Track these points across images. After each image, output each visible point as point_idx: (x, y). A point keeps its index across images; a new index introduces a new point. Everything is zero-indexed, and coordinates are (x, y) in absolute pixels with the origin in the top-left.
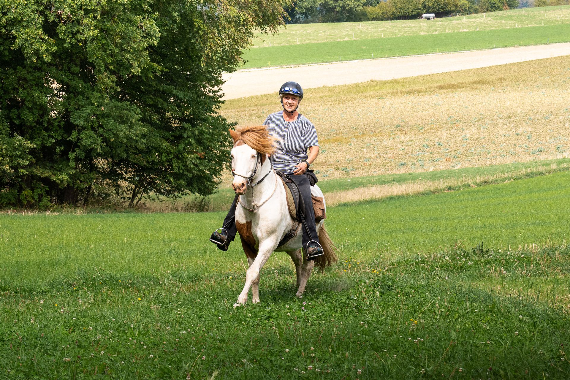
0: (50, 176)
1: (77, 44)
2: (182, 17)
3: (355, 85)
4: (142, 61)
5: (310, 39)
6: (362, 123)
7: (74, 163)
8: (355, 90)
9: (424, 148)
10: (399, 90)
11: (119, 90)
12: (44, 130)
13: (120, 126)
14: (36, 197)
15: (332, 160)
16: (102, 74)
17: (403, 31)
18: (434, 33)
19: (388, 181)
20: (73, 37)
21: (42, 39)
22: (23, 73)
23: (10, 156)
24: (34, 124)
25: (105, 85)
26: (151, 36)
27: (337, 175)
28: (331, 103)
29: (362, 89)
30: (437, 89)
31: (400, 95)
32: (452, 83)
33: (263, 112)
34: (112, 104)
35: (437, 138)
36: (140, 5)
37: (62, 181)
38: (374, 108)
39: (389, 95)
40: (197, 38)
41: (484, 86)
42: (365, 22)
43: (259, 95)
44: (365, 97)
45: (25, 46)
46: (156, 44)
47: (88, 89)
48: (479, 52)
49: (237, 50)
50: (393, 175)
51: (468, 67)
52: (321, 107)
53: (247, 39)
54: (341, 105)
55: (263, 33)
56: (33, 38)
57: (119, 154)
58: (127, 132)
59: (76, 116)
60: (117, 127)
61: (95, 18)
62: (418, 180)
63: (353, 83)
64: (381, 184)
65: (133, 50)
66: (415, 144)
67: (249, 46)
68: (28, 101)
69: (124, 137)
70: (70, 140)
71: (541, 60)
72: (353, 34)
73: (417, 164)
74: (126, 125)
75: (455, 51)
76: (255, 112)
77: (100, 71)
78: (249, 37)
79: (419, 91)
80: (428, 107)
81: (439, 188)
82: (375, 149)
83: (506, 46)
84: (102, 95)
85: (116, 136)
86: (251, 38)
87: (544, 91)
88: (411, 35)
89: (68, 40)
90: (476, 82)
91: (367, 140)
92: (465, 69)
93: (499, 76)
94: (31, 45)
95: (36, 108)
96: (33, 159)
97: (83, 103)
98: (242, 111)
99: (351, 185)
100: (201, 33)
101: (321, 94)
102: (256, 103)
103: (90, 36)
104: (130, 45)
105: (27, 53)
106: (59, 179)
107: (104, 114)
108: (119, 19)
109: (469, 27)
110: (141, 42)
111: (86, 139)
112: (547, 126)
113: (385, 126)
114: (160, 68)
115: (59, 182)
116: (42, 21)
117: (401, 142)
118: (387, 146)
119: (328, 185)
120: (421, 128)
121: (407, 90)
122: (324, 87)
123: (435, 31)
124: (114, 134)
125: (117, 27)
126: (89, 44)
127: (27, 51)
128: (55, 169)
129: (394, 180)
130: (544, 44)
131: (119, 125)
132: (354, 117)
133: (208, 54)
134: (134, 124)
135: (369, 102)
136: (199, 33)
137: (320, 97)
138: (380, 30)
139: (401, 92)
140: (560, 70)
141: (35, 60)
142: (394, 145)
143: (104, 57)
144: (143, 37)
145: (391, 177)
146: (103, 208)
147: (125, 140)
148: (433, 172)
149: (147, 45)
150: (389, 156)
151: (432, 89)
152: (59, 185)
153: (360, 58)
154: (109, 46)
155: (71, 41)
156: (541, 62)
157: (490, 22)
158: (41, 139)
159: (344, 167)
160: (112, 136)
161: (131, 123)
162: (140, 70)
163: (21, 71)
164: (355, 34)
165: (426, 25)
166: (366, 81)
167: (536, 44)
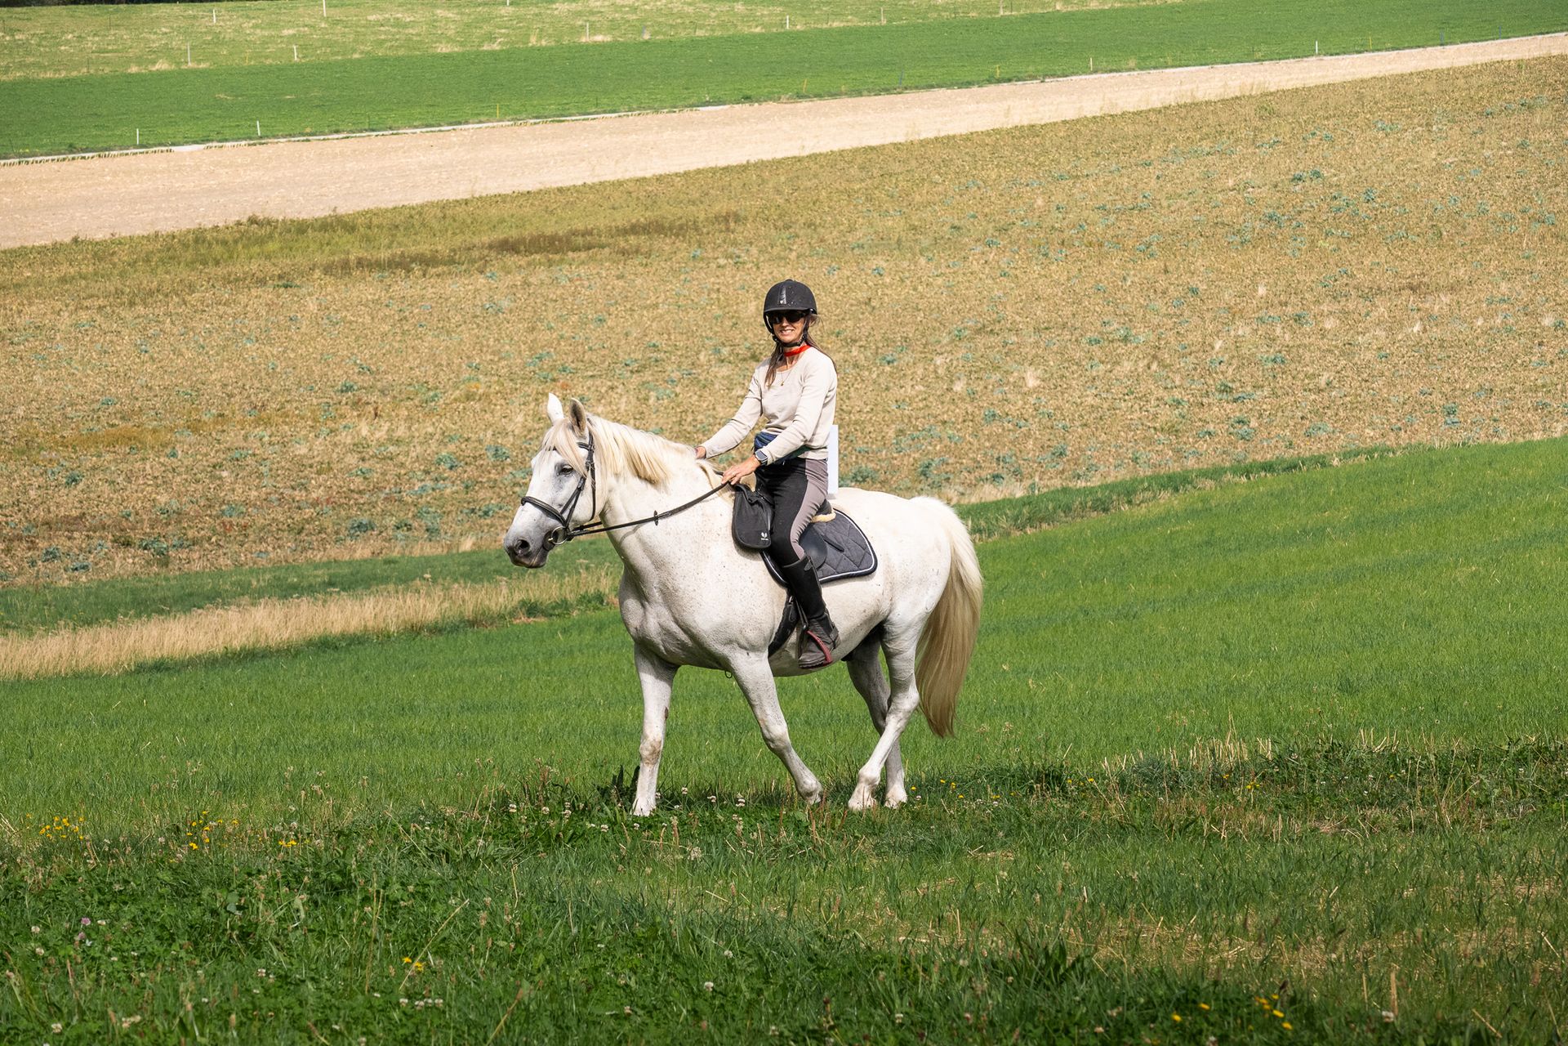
3: (191, 237)
5: (28, 66)
6: (214, 377)
8: (189, 255)
9: (443, 467)
10: (352, 257)
15: (107, 512)
17: (372, 38)
18: (486, 48)
19: (311, 586)
27: (126, 564)
28: (101, 302)
29: (217, 249)
30: (493, 254)
31: (357, 273)
32: (549, 231)
35: (490, 433)
38: (262, 322)
39: (317, 273)
41: (665, 244)
44: (227, 280)
48: (651, 119)
50: (328, 565)
51: (609, 172)
52: (65, 314)
54: (140, 309)
62: (418, 582)
63: (184, 229)
64: (285, 597)
66: (407, 454)
71: (872, 149)
72: (186, 47)
73: (415, 524)
75: (560, 115)
79: (428, 261)
80: (458, 318)
81: (493, 606)
82: (263, 469)
83: (748, 99)
87: (880, 262)
88: (401, 52)
90: (634, 229)
91: (233, 437)
92: (596, 180)
93: (722, 207)
99: (176, 602)
101: (66, 269)
109: (613, 26)
112: (887, 389)
113: (299, 386)
117: (359, 447)
118: (305, 461)
119: (92, 599)
120: (431, 393)
121: (384, 255)
122: (75, 240)
123: (491, 38)
129: (331, 584)
130: (887, 91)
132: (188, 355)
135: (243, 299)
138: (286, 32)
139: (360, 263)
140: (940, 188)
142: (335, 456)
145: (320, 572)
148: (473, 552)
150: (314, 495)
151: (475, 254)
153: (213, 135)
156: (873, 155)
157: (691, 9)
159: (149, 535)
164: (193, 48)
165: (458, 18)
166: (231, 221)
167: (859, 94)
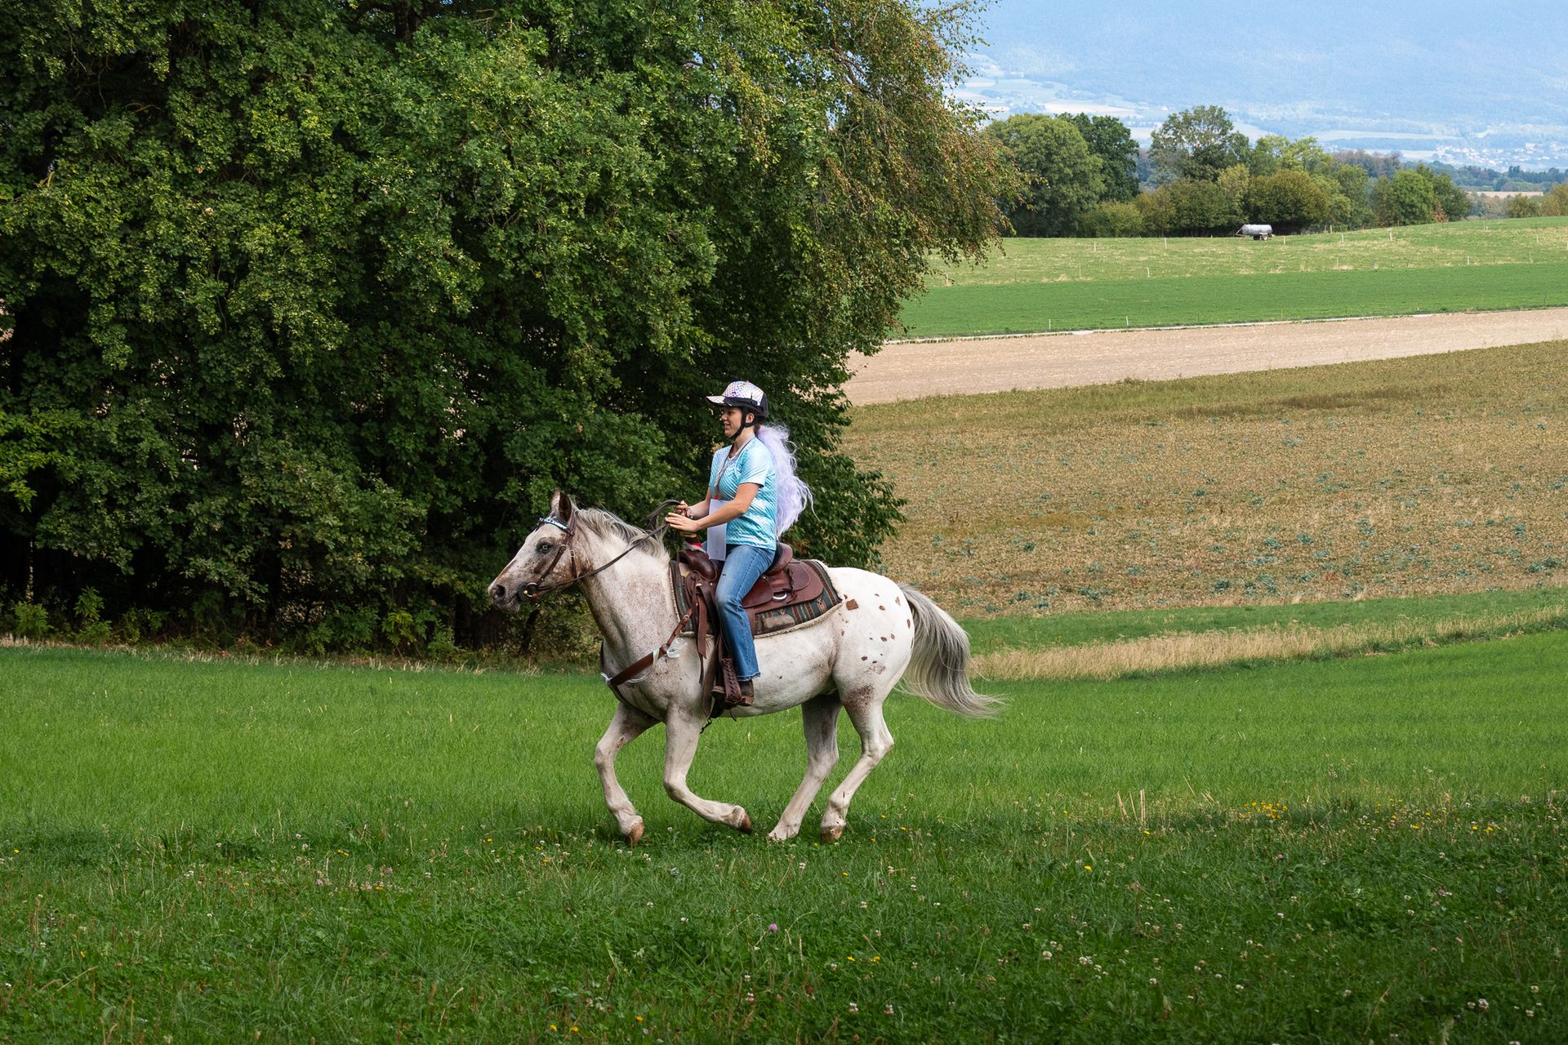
0: (453, 582)
2: (762, 219)
3: (1088, 390)
4: (675, 321)
6: (1112, 483)
8: (1088, 403)
9: (1270, 547)
10: (1194, 407)
11: (618, 385)
12: (438, 476)
13: (619, 472)
14: (419, 630)
15: (1054, 569)
16: (582, 348)
17: (1197, 264)
18: (1272, 272)
20: (522, 257)
21: (450, 259)
22: (395, 338)
23: (364, 533)
24: (416, 459)
25: (588, 373)
26: (697, 261)
28: (1034, 431)
29: (1106, 400)
30: (1286, 408)
31: (1198, 418)
32: (1321, 394)
34: (599, 418)
35: (1298, 526)
36: (670, 188)
37: (480, 596)
39: (1173, 417)
40: (797, 269)
41: (1398, 405)
42: (1104, 239)
44: (1115, 420)
45: (411, 274)
46: (707, 281)
47: (541, 382)
49: (889, 301)
54: (1060, 437)
55: (951, 262)
56: (429, 256)
58: (636, 487)
59: (516, 442)
60: (611, 473)
61: (573, 213)
63: (1084, 385)
65: (654, 293)
66: (1245, 537)
69: (628, 498)
70: (500, 499)
72: (1079, 266)
73: (1258, 585)
74: (632, 468)
75: (1323, 317)
77: (575, 339)
78: (918, 271)
79: (1244, 411)
80: (1268, 449)
82: (1152, 545)
84: (579, 396)
85: (610, 494)
86: (922, 274)
88: (1217, 274)
89: (509, 265)
90: (1377, 394)
91: (1129, 523)
92: (1352, 361)
94: (426, 272)
95: (422, 423)
96: (417, 542)
100: (808, 258)
101: (1009, 409)
103: (561, 257)
104: (650, 283)
105: (415, 291)
106: (473, 591)
107: (581, 441)
108: (622, 217)
110: (674, 274)
111: (539, 498)
114: (709, 338)
115: (474, 597)
116: (451, 216)
117: (1213, 532)
118: (1179, 540)
120: (1256, 498)
121: (1215, 406)
122: (1014, 391)
123: (1275, 266)
124: (604, 489)
125: (620, 237)
126: (557, 275)
127: (416, 287)
128: (463, 565)
131: (616, 467)
132: (1094, 468)
133: (824, 307)
134: (650, 468)
135: (1126, 432)
136: (802, 259)
137: (1008, 416)
138: (1141, 259)
141: (433, 309)
142: (1198, 537)
143: (586, 307)
144: (680, 264)
147: (630, 506)
149: (687, 283)
150: (1188, 563)
151: (1275, 407)
152: (473, 605)
153: (1098, 324)
155: (516, 266)
158: (430, 497)
159: (1083, 585)
160: (600, 493)
161: (644, 464)
162: (670, 342)
163: (389, 333)
164: (1082, 267)
165: (1252, 253)
166: (1115, 381)
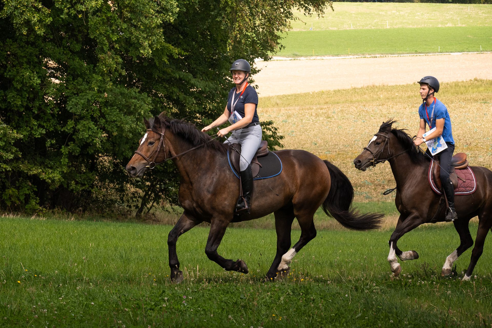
0: (40, 174)
1: (76, 16)
4: (154, 41)
5: (404, 23)
7: (67, 160)
11: (124, 73)
12: (34, 118)
13: (125, 118)
14: (22, 198)
16: (105, 54)
20: (72, 6)
21: (35, 7)
22: (14, 47)
24: (22, 110)
25: (108, 67)
26: (167, 11)
29: (462, 89)
33: (334, 113)
34: (117, 91)
37: (53, 181)
38: (474, 115)
40: (223, 15)
42: (475, 5)
43: (332, 90)
45: (15, 14)
46: (172, 21)
52: (408, 109)
53: (286, 21)
55: (307, 14)
56: (24, 6)
57: (123, 152)
58: (134, 125)
59: (73, 102)
60: (121, 119)
63: (452, 82)
65: (143, 26)
67: (287, 30)
68: (17, 81)
69: (130, 132)
70: (64, 131)
72: (458, 19)
74: (132, 116)
76: (324, 111)
77: (102, 49)
78: (288, 18)
84: (103, 79)
85: (121, 129)
86: (290, 20)
89: (66, 11)
94: (22, 14)
96: (19, 153)
97: (82, 87)
98: (308, 109)
100: (229, 10)
102: (327, 100)
103: (92, 7)
104: (141, 21)
105: (17, 23)
106: (50, 178)
107: (107, 102)
110: (154, 17)
111: (83, 131)
113: (484, 138)
115: (50, 181)
124: (118, 127)
126: (90, 16)
127: (17, 21)
128: (46, 165)
131: (124, 116)
133: (236, 36)
136: (226, 11)
137: (409, 97)
141: (25, 33)
143: (108, 33)
144: (158, 12)
146: (103, 217)
147: (131, 135)
149: (161, 22)
152: (50, 185)
153: (465, 50)
154: (115, 21)
155: (69, 12)
158: (29, 129)
160: (116, 129)
161: (140, 114)
162: (151, 52)
163: (11, 45)
164: (461, 19)
166: (468, 79)
